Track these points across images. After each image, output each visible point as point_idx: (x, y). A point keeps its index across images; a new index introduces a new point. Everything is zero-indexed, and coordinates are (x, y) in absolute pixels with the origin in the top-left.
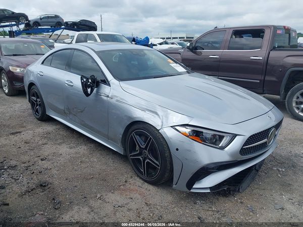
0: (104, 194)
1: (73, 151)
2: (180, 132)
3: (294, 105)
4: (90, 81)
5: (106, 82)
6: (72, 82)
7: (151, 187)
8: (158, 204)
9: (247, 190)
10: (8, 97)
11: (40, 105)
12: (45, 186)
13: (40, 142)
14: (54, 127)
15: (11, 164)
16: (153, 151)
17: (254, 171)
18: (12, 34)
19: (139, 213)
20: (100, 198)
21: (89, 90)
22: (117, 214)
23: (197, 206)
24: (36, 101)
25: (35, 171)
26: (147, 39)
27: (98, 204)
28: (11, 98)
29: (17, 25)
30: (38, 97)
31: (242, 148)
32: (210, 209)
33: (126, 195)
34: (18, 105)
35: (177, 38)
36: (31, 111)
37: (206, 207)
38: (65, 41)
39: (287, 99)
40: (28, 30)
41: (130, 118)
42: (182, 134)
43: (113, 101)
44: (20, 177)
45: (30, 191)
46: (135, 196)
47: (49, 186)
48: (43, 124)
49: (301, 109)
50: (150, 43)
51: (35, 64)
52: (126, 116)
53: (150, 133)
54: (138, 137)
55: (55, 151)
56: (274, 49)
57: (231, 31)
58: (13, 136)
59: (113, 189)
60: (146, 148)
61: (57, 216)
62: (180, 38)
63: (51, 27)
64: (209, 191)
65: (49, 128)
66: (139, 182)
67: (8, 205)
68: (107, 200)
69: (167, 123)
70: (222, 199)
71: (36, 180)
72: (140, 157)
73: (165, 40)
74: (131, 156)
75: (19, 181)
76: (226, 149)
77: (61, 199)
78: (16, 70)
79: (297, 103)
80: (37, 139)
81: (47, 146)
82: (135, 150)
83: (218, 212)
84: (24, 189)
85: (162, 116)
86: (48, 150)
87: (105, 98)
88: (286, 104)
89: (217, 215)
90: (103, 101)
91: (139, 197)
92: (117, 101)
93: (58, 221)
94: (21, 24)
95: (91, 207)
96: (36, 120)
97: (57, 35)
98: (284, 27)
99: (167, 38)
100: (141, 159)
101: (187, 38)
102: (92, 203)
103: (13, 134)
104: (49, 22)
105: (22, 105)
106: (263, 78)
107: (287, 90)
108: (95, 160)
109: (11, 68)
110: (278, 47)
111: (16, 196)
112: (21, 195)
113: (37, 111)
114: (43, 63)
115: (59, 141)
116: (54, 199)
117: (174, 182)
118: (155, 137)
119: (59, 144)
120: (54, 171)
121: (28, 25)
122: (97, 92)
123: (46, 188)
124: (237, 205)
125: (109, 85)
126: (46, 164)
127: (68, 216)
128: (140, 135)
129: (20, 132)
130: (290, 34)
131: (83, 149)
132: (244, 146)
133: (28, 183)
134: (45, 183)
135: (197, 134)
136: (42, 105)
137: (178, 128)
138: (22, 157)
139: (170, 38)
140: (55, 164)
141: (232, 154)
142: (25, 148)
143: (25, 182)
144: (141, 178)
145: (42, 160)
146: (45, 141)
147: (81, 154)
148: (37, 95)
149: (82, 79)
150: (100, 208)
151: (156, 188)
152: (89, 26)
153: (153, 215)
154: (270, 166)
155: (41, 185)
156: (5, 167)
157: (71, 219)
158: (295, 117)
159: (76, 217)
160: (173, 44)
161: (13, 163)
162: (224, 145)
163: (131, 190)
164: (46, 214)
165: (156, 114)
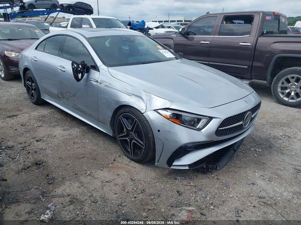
0: (94, 171)
1: (66, 133)
2: (162, 115)
3: (279, 90)
4: (80, 66)
5: (95, 68)
6: (64, 68)
7: (137, 165)
8: (142, 179)
9: (224, 168)
10: (5, 82)
11: (35, 89)
12: (40, 164)
13: (36, 125)
14: (49, 111)
15: (9, 144)
16: (138, 132)
17: (232, 151)
18: (7, 17)
19: (124, 187)
20: (90, 175)
21: (80, 75)
22: (105, 188)
23: (177, 181)
24: (31, 86)
25: (31, 151)
26: (143, 23)
27: (88, 180)
28: (7, 82)
29: (12, 7)
30: (33, 82)
31: (217, 129)
32: (189, 184)
33: (114, 172)
34: (14, 89)
35: (175, 21)
36: (26, 95)
37: (185, 182)
38: (61, 24)
39: (272, 84)
40: (23, 12)
41: (117, 102)
42: (164, 117)
43: (102, 86)
44: (17, 156)
45: (26, 169)
46: (122, 173)
47: (44, 164)
48: (39, 107)
49: (285, 94)
50: (146, 27)
51: (29, 49)
52: (114, 100)
53: (135, 116)
54: (125, 120)
55: (50, 133)
56: (262, 34)
57: (222, 17)
58: (9, 119)
59: (102, 167)
60: (132, 130)
61: (51, 190)
62: (178, 21)
63: (47, 9)
64: (187, 168)
65: (44, 111)
66: (126, 160)
67: (6, 180)
68: (96, 177)
69: (151, 106)
70: (200, 176)
71: (31, 159)
72: (127, 138)
73: (161, 23)
74: (119, 137)
75: (16, 159)
76: (203, 130)
77: (54, 176)
78: (11, 54)
79: (282, 88)
80: (33, 122)
81: (42, 128)
82: (123, 132)
83: (196, 186)
84: (21, 167)
85: (146, 100)
86: (42, 132)
87: (95, 83)
88: (272, 89)
89: (194, 190)
90: (93, 86)
91: (125, 173)
92: (106, 86)
93: (52, 194)
94: (15, 6)
95: (81, 183)
96: (32, 104)
97: (53, 17)
98: (274, 13)
99: (165, 21)
100: (128, 140)
101: (185, 21)
102: (82, 179)
103: (9, 117)
104: (44, 4)
105: (18, 89)
106: (251, 64)
107: (273, 76)
108: (87, 141)
109: (6, 53)
110: (267, 33)
111: (14, 173)
112: (18, 172)
113: (32, 95)
114: (36, 48)
115: (54, 124)
116: (48, 175)
117: (156, 160)
118: (140, 120)
119: (53, 127)
120: (49, 151)
121: (22, 7)
122: (88, 77)
123: (41, 166)
124: (213, 181)
125: (98, 70)
126: (41, 145)
127: (60, 190)
128: (127, 118)
129: (16, 116)
130: (279, 20)
131: (76, 131)
132: (219, 127)
133: (24, 162)
134: (40, 161)
135: (177, 117)
136: (37, 89)
137: (159, 111)
138: (19, 138)
139: (168, 21)
140: (50, 145)
141: (209, 135)
142: (21, 130)
143: (21, 161)
144: (128, 157)
145: (37, 141)
146: (40, 124)
147: (74, 136)
148: (32, 80)
149: (72, 65)
150: (89, 183)
151: (142, 166)
152: (85, 9)
153: (137, 189)
154: (249, 147)
155: (36, 164)
156: (3, 148)
157: (63, 192)
158: (280, 101)
159: (67, 191)
160: (169, 27)
161: (10, 144)
162: (201, 127)
163: (118, 168)
164: (41, 188)
165: (141, 98)
